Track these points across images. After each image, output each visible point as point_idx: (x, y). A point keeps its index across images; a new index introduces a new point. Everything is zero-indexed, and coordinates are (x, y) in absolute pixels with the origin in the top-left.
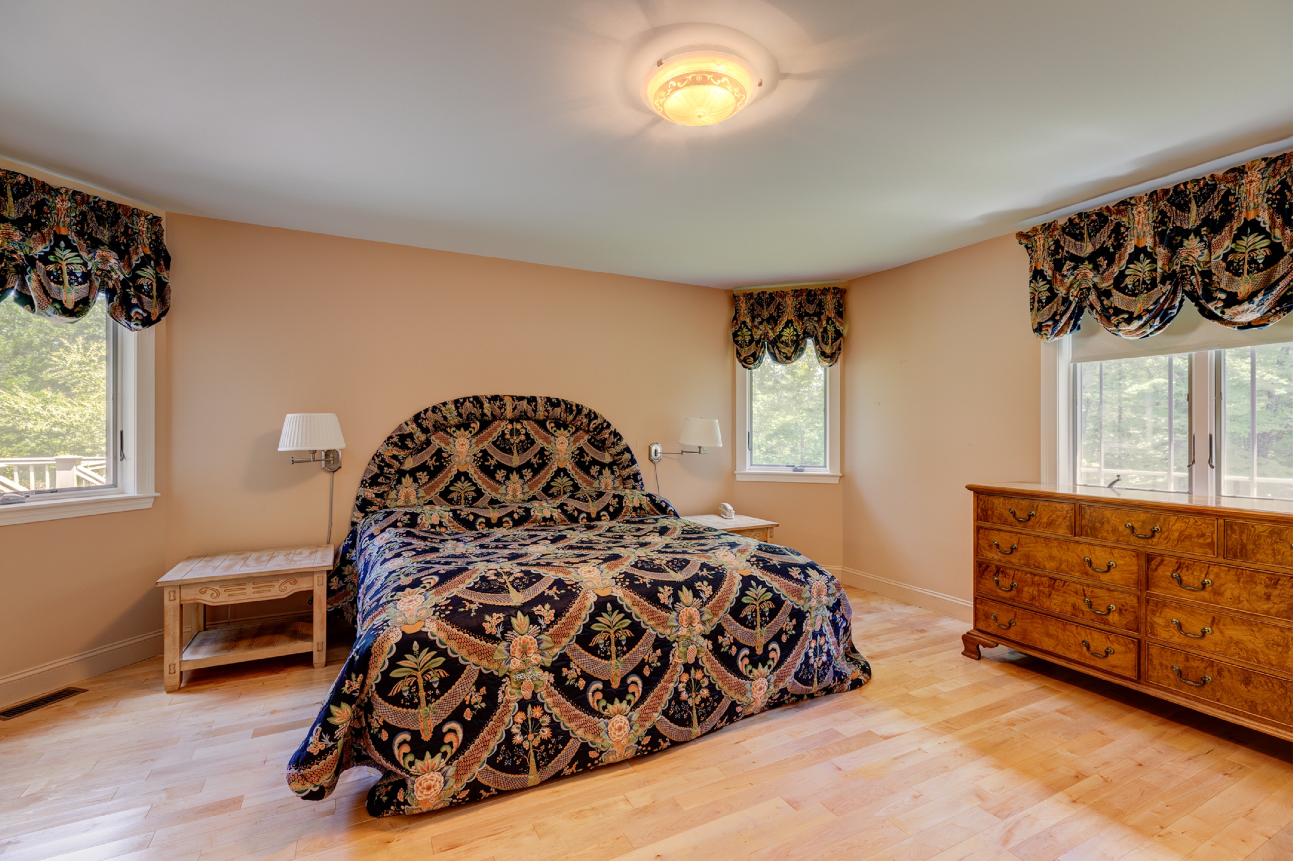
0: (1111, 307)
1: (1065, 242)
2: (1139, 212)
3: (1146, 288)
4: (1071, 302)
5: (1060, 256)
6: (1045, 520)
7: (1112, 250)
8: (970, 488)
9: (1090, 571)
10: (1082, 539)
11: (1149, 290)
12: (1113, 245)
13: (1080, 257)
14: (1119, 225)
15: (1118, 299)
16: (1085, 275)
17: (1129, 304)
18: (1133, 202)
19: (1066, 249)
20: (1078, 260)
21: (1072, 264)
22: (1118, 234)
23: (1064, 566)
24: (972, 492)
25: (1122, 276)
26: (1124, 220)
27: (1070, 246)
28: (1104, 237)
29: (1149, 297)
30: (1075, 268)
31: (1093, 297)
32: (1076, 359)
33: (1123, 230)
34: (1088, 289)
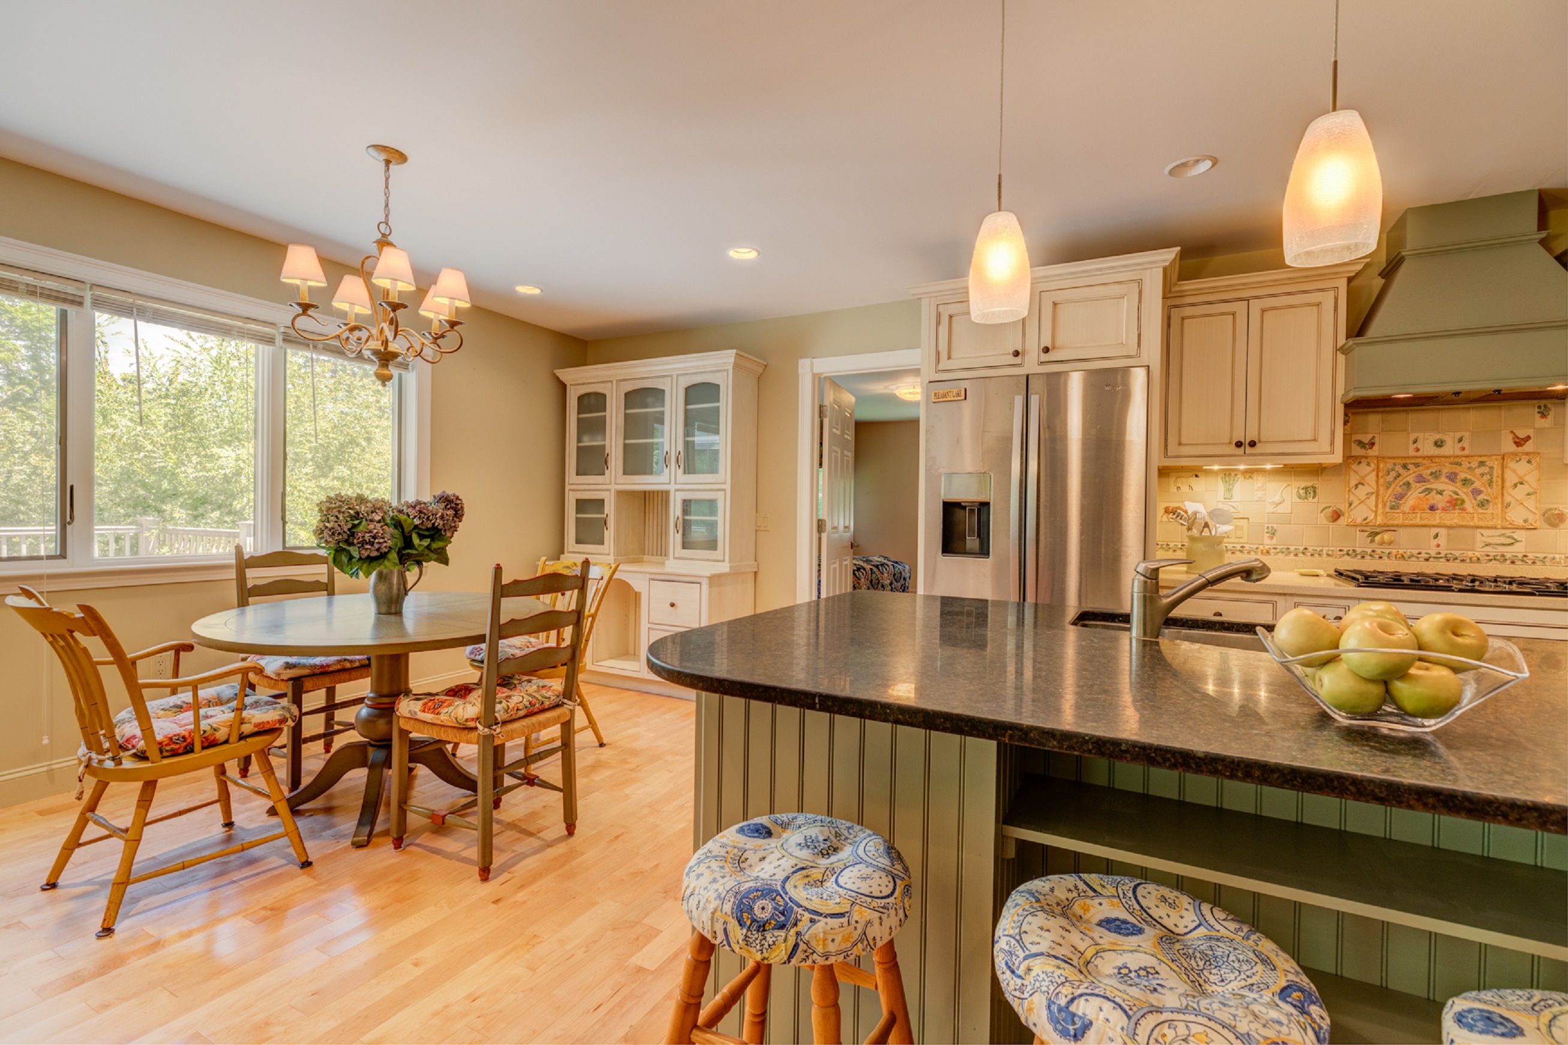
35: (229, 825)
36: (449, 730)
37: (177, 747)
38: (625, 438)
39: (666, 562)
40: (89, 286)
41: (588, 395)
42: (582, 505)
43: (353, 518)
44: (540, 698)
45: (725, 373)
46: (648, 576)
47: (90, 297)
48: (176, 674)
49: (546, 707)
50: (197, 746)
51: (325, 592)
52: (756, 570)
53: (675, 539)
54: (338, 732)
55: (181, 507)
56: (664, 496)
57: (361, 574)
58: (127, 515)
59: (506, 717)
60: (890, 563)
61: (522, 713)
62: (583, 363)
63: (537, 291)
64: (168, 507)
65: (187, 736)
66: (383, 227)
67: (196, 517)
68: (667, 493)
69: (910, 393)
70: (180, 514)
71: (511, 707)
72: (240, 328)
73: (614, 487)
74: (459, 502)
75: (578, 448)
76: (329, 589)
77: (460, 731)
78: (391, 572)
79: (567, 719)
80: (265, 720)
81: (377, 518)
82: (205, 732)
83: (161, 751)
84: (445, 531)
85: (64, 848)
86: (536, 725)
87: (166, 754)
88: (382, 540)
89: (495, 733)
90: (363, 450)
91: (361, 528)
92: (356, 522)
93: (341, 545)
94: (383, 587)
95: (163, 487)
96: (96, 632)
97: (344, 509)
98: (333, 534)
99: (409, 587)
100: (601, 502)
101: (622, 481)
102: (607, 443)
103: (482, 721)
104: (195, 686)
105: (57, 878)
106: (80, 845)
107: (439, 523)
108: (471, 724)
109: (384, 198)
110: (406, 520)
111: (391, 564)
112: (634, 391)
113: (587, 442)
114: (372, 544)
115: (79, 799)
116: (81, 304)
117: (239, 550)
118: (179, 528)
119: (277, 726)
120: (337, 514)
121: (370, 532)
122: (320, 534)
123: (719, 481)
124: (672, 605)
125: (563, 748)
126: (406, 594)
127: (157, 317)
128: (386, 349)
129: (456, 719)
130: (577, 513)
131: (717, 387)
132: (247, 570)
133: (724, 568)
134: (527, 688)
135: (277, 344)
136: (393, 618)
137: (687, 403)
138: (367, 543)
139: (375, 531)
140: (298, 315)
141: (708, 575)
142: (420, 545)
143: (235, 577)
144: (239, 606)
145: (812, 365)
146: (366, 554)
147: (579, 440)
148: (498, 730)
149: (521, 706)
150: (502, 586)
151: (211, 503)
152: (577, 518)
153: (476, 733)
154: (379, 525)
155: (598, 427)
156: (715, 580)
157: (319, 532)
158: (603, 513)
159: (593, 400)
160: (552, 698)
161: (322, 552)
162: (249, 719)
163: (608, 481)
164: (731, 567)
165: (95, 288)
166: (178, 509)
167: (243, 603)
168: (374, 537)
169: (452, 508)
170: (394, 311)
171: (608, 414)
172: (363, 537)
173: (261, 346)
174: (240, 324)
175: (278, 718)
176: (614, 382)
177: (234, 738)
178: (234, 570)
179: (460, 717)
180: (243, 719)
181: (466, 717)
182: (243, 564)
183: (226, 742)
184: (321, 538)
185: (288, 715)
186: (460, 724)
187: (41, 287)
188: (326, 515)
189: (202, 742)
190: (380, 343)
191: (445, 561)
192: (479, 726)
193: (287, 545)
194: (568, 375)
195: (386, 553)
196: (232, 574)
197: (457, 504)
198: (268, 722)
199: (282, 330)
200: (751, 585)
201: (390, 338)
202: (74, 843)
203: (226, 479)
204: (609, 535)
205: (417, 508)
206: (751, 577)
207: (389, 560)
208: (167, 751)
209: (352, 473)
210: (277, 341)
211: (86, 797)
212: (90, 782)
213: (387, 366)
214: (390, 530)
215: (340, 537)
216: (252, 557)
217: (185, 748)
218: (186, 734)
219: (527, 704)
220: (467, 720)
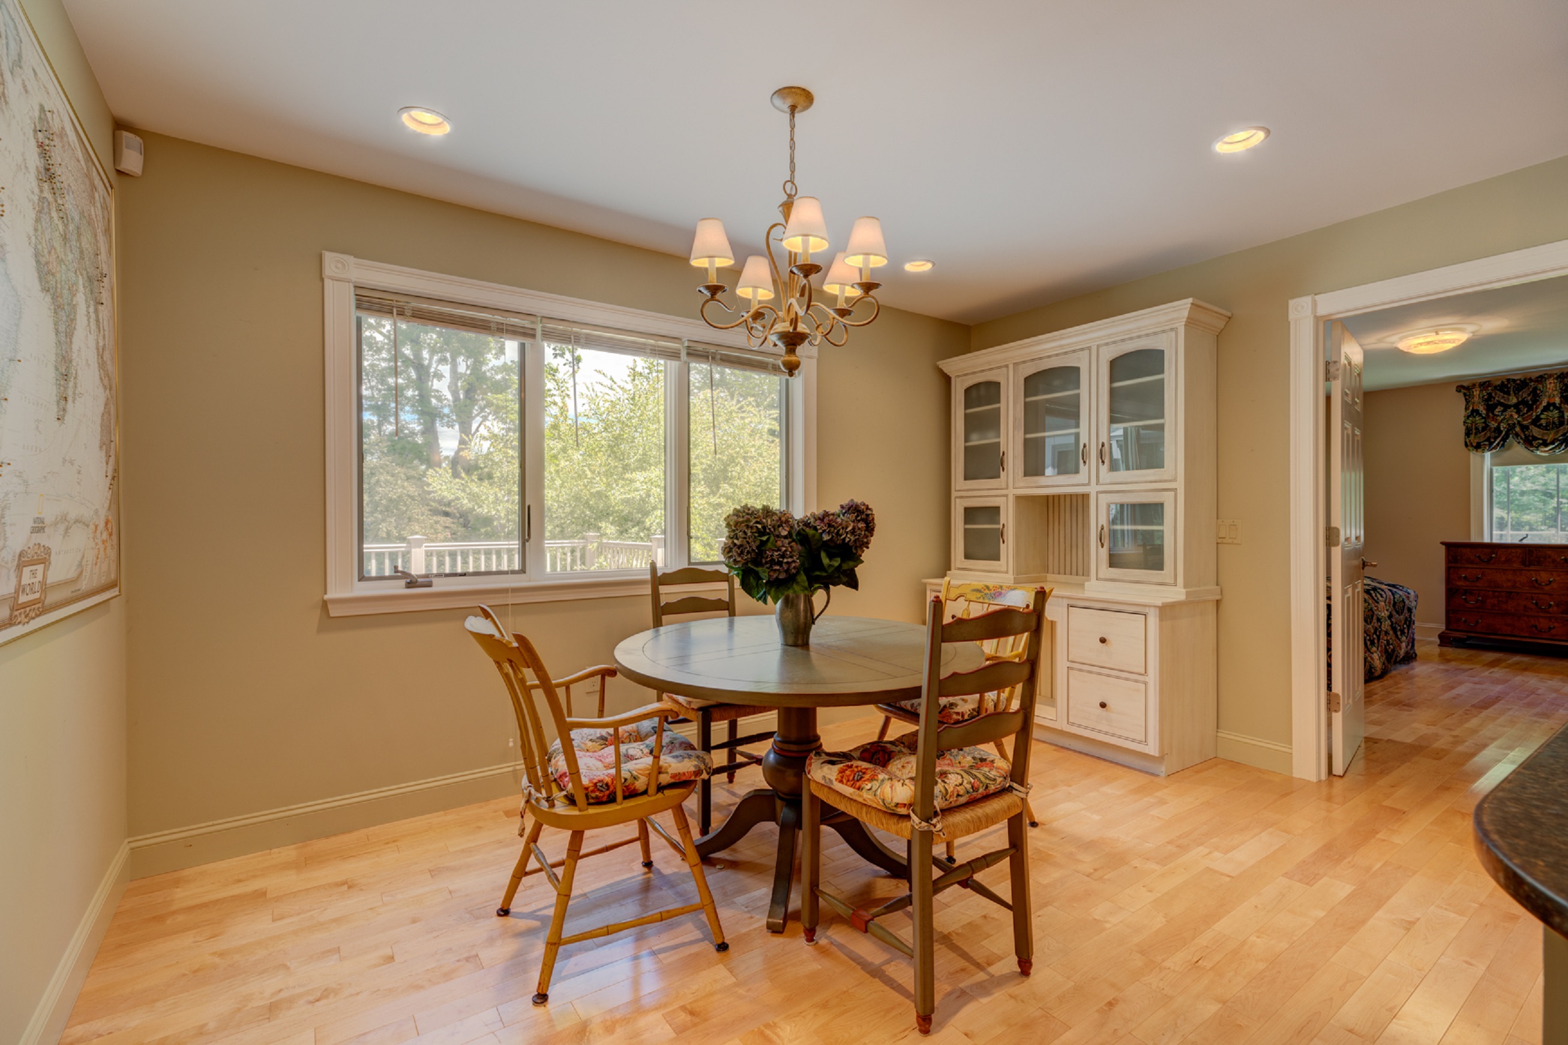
0: (1529, 436)
1: (1496, 394)
2: (1551, 383)
3: (1556, 426)
4: (1502, 432)
5: (1492, 403)
6: (1503, 559)
7: (1530, 402)
8: (1442, 543)
9: (1537, 585)
10: (1532, 568)
11: (1557, 428)
12: (1531, 399)
13: (1508, 405)
14: (1535, 389)
15: (1535, 431)
16: (1511, 416)
17: (1543, 434)
18: (1546, 376)
19: (1497, 398)
20: (1506, 407)
21: (1502, 408)
22: (1536, 396)
23: (1518, 585)
24: (1444, 547)
25: (1538, 418)
26: (1540, 386)
27: (1499, 397)
28: (1525, 394)
29: (1558, 432)
30: (1503, 411)
31: (1518, 429)
32: (1493, 464)
33: (1538, 392)
34: (1514, 424)
35: (648, 864)
36: (873, 813)
37: (601, 795)
38: (1025, 433)
39: (1086, 583)
40: (539, 319)
41: (977, 386)
42: (971, 514)
43: (762, 533)
44: (983, 779)
45: (1173, 334)
46: (1066, 602)
47: (540, 329)
48: (601, 714)
49: (991, 792)
50: (619, 795)
51: (726, 612)
52: (1218, 597)
53: (1097, 555)
54: (742, 765)
55: (612, 524)
56: (1079, 503)
57: (769, 599)
58: (578, 532)
59: (944, 805)
60: (1383, 587)
61: (963, 800)
62: (967, 349)
63: (927, 267)
64: (603, 524)
65: (610, 783)
66: (789, 185)
67: (621, 533)
68: (1085, 497)
69: (1428, 343)
70: (611, 529)
71: (950, 791)
72: (652, 345)
73: (1012, 492)
74: (869, 512)
75: (966, 448)
76: (730, 608)
77: (887, 816)
78: (798, 597)
79: (1019, 811)
80: (681, 772)
81: (784, 533)
82: (626, 780)
83: (587, 796)
84: (856, 549)
85: (513, 876)
86: (983, 820)
87: (592, 801)
88: (790, 560)
89: (934, 830)
90: (742, 468)
91: (769, 545)
92: (764, 538)
93: (749, 565)
94: (789, 614)
95: (600, 507)
96: (530, 664)
97: (751, 524)
98: (742, 553)
99: (816, 613)
100: (996, 510)
101: (1022, 484)
102: (1002, 440)
103: (918, 809)
104: (616, 725)
105: (510, 904)
106: (527, 874)
107: (849, 538)
108: (903, 811)
109: (789, 151)
110: (814, 536)
111: (797, 590)
112: (1039, 373)
113: (976, 441)
114: (780, 564)
115: (521, 835)
116: (533, 336)
117: (653, 567)
118: (610, 541)
119: (693, 778)
120: (745, 528)
121: (779, 550)
122: (729, 552)
123: (1165, 477)
124: (1103, 641)
125: (1012, 851)
126: (813, 623)
127: (591, 343)
128: (795, 328)
129: (883, 800)
130: (965, 523)
131: (1160, 353)
132: (660, 587)
133: (1177, 594)
134: (960, 758)
135: (682, 358)
136: (799, 650)
137: (1112, 380)
138: (776, 564)
139: (784, 549)
140: (707, 301)
141: (1159, 603)
142: (830, 566)
143: (650, 593)
144: (654, 628)
145: (1315, 304)
146: (775, 576)
147: (966, 440)
148: (939, 826)
149: (962, 791)
150: (943, 626)
151: (631, 521)
152: (965, 530)
153: (909, 824)
154: (787, 541)
155: (991, 422)
156: (1167, 611)
157: (727, 550)
158: (999, 523)
159: (983, 391)
160: (999, 780)
161: (724, 569)
162: (666, 768)
163: (1004, 485)
164: (1187, 594)
165: (544, 320)
166: (610, 526)
167: (658, 623)
168: (783, 556)
169: (862, 520)
170: (806, 276)
171: (1002, 405)
172: (772, 556)
173: (669, 362)
174: (652, 342)
175: (693, 769)
176: (1011, 367)
177: (652, 789)
178: (649, 586)
179: (888, 800)
180: (660, 768)
181: (896, 800)
182: (659, 580)
183: (645, 792)
184: (730, 557)
185: (702, 767)
186: (886, 807)
187: (506, 324)
188: (734, 531)
189: (624, 791)
190: (788, 324)
191: (853, 583)
192: (912, 815)
193: (692, 561)
194: (953, 366)
195: (795, 575)
196: (648, 590)
197: (868, 515)
198: (684, 774)
199: (686, 344)
200: (1211, 618)
201: (801, 313)
202: (521, 872)
203: (642, 500)
204: (1008, 549)
205: (826, 520)
206: (1212, 608)
207: (797, 583)
208: (593, 798)
209: (734, 491)
210: (682, 355)
211: (528, 831)
212: (530, 822)
213: (794, 351)
214: (797, 547)
215: (749, 556)
216: (664, 574)
217: (609, 796)
218: (608, 779)
219: (969, 786)
220: (897, 805)
